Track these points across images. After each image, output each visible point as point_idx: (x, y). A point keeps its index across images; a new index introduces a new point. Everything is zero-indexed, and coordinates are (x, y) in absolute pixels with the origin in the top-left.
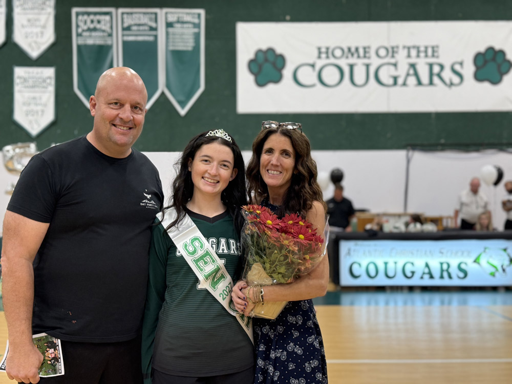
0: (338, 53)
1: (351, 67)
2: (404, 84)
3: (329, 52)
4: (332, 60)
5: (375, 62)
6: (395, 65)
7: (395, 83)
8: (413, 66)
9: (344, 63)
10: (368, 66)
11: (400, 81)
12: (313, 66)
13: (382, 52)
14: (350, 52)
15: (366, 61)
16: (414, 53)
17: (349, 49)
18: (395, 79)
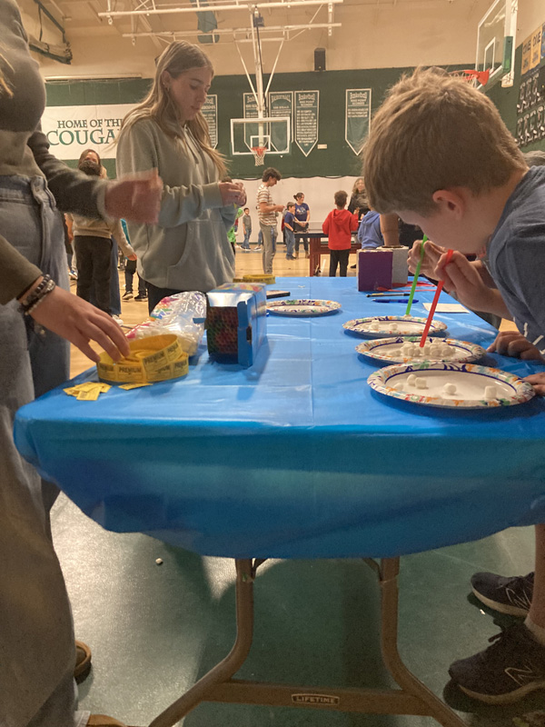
0: (69, 124)
1: (77, 132)
2: (107, 142)
3: (64, 124)
4: (67, 129)
5: (90, 129)
6: (101, 131)
7: (102, 142)
8: (111, 131)
9: (72, 130)
10: (86, 132)
11: (105, 140)
12: (56, 132)
13: (94, 123)
14: (76, 124)
15: (85, 129)
16: (111, 123)
17: (75, 122)
18: (102, 139)
